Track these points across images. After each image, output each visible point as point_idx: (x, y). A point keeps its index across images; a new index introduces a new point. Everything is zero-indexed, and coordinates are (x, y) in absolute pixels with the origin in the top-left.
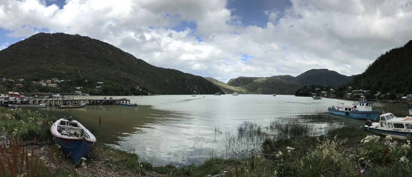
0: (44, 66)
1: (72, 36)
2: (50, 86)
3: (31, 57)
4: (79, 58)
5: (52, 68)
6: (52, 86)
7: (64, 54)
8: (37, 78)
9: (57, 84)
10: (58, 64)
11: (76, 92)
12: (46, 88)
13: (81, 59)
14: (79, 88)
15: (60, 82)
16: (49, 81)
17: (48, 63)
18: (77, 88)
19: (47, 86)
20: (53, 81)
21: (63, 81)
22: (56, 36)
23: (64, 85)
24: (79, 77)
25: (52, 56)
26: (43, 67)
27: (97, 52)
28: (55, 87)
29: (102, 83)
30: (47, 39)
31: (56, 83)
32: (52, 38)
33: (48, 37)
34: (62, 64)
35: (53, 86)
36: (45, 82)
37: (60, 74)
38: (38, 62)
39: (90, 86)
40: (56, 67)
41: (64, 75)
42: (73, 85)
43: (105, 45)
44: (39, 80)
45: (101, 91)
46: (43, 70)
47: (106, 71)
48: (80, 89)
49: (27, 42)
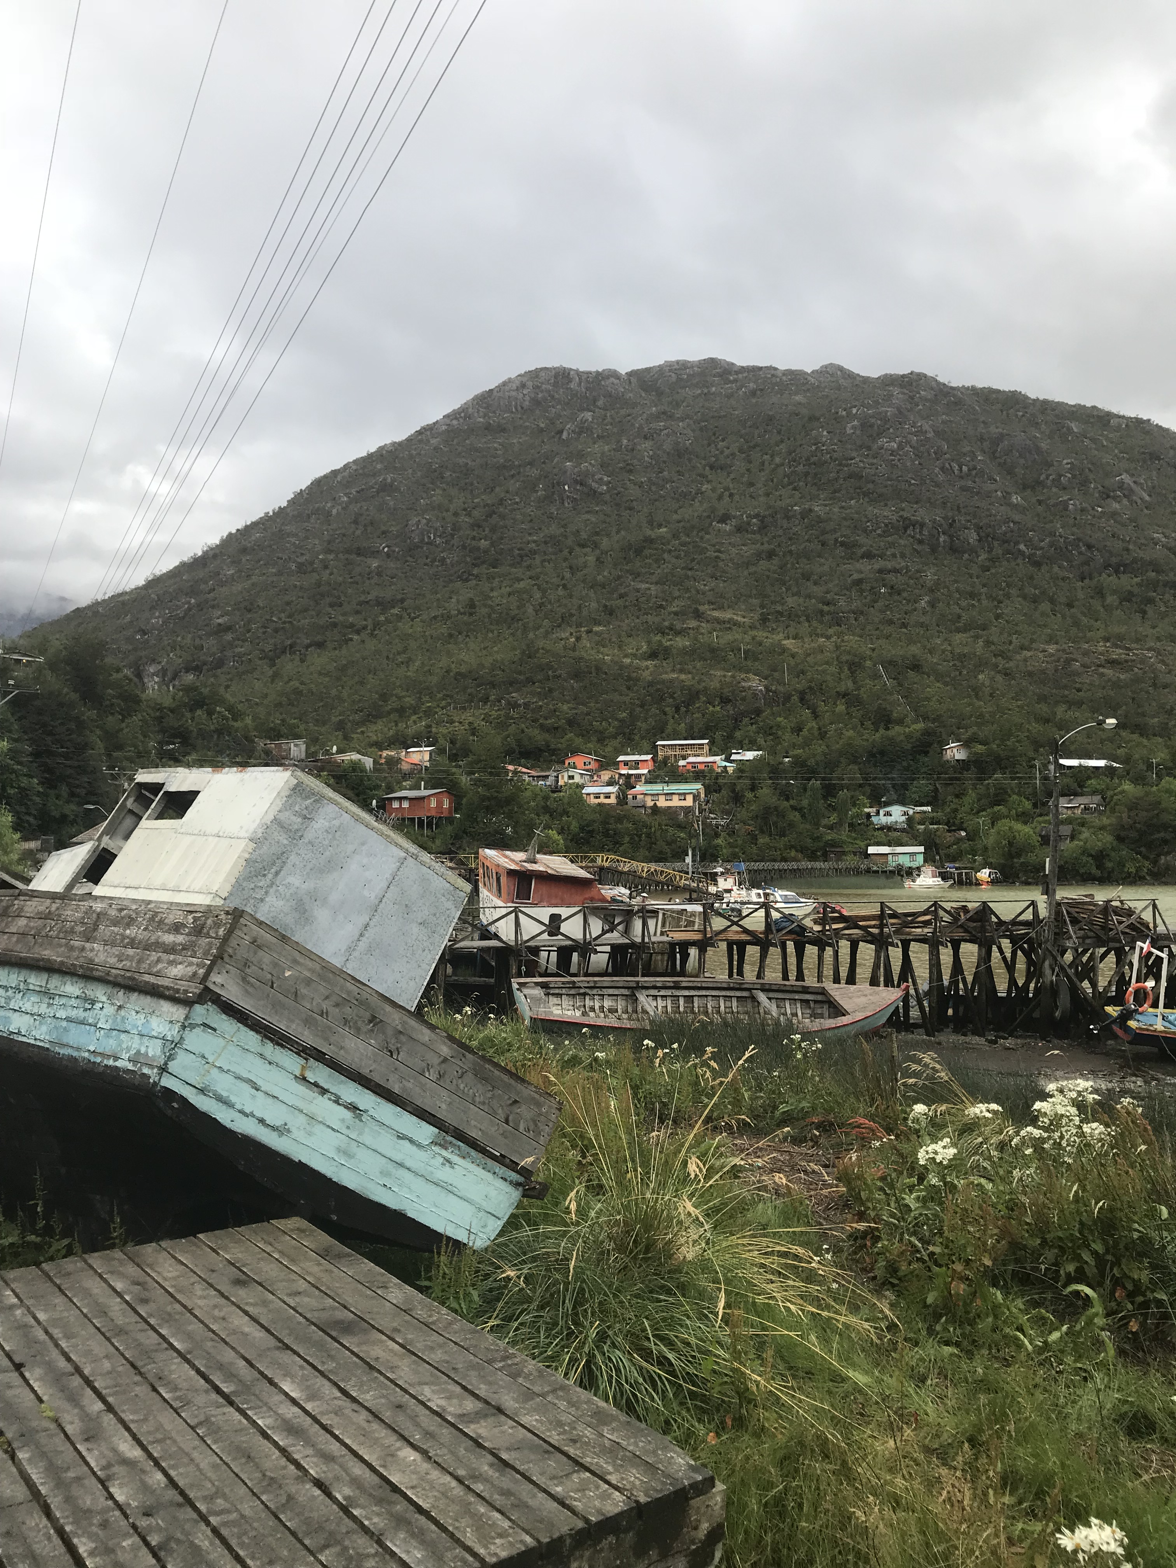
0: (578, 639)
1: (795, 378)
2: (650, 804)
3: (475, 571)
4: (868, 555)
5: (653, 655)
6: (662, 803)
7: (739, 529)
8: (538, 736)
9: (708, 790)
10: (698, 615)
11: (872, 850)
12: (620, 819)
13: (889, 565)
14: (896, 814)
15: (731, 768)
16: (636, 765)
17: (610, 612)
18: (882, 819)
19: (622, 799)
20: (666, 758)
21: (750, 755)
22: (660, 394)
23: (765, 792)
24: (885, 719)
25: (638, 552)
26: (574, 649)
27: (1016, 499)
28: (687, 810)
29: (1101, 763)
30: (588, 415)
31: (697, 775)
32: (634, 405)
33: (600, 403)
34: (727, 615)
35: (676, 802)
36: (603, 766)
37: (725, 701)
38: (530, 610)
39: (999, 798)
40: (681, 642)
41: (758, 712)
42: (843, 794)
43: (1075, 427)
44: (554, 752)
45: (1108, 839)
46: (577, 675)
47: (1117, 654)
48: (910, 820)
49: (436, 449)
